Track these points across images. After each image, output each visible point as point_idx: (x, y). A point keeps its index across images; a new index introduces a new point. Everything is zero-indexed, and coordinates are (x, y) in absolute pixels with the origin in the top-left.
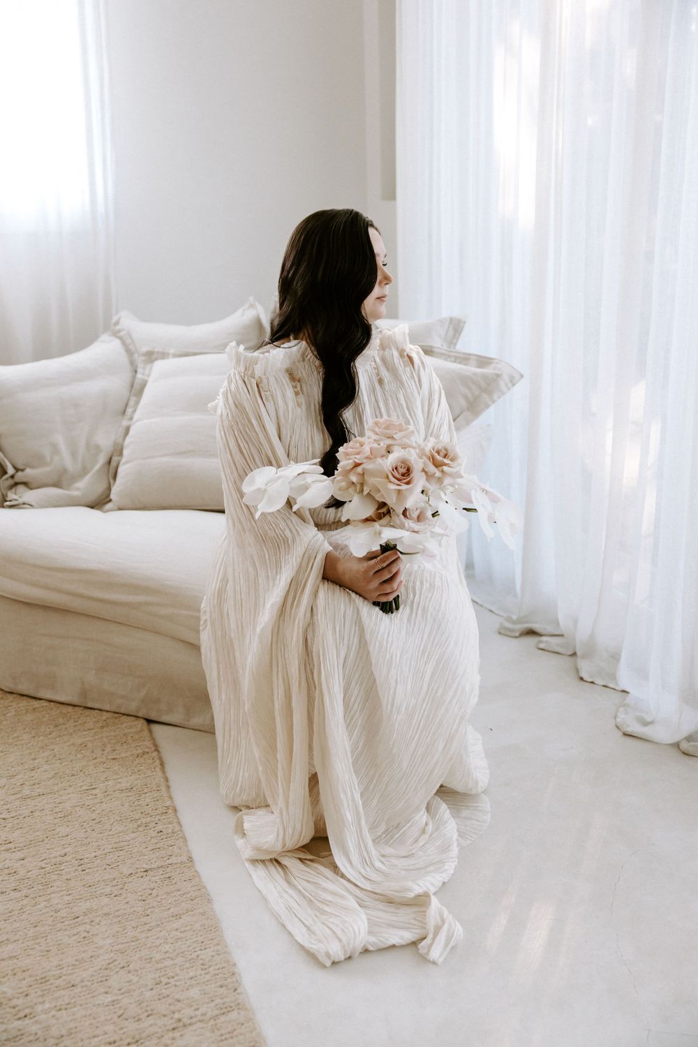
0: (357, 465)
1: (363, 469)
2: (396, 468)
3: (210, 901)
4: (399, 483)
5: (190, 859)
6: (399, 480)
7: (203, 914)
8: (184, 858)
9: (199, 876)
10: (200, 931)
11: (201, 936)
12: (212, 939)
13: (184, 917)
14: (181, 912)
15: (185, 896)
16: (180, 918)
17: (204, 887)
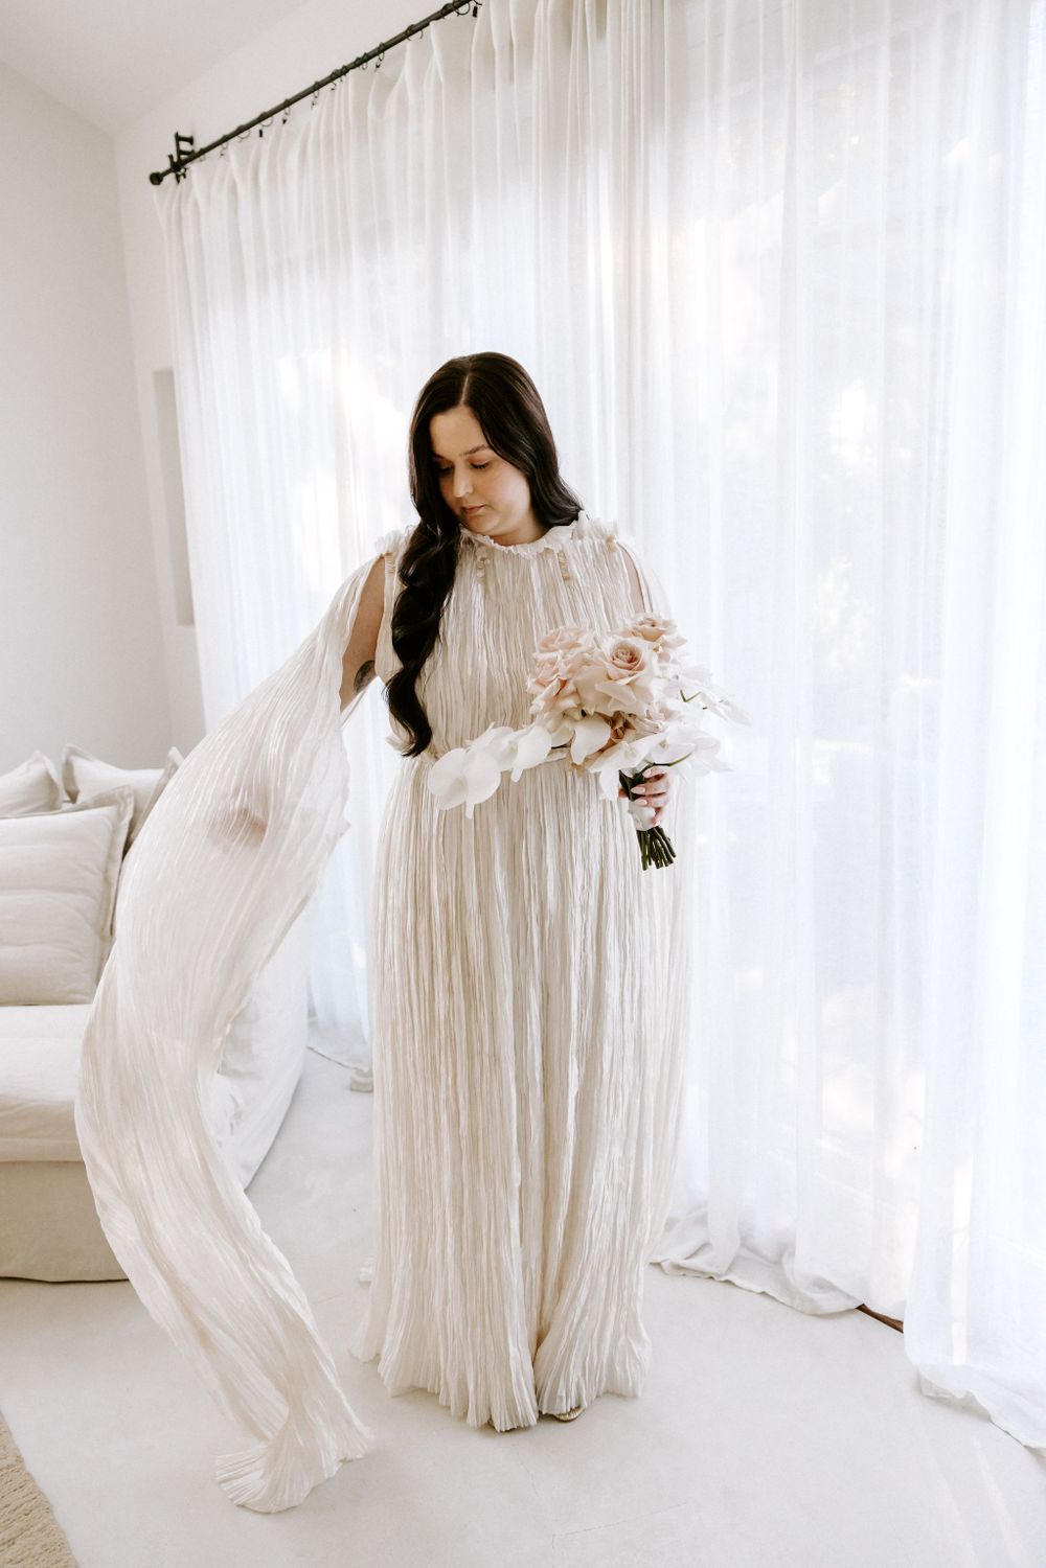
0: (564, 683)
1: (575, 684)
2: (617, 656)
3: (49, 1510)
4: (631, 672)
5: (19, 1459)
6: (630, 669)
7: (42, 1530)
8: (11, 1460)
9: (33, 1480)
10: (41, 1554)
11: (43, 1560)
12: (57, 1562)
13: (18, 1542)
14: (13, 1535)
15: (17, 1512)
16: (13, 1544)
17: (41, 1493)
